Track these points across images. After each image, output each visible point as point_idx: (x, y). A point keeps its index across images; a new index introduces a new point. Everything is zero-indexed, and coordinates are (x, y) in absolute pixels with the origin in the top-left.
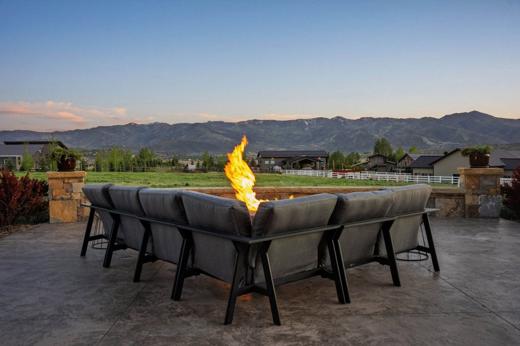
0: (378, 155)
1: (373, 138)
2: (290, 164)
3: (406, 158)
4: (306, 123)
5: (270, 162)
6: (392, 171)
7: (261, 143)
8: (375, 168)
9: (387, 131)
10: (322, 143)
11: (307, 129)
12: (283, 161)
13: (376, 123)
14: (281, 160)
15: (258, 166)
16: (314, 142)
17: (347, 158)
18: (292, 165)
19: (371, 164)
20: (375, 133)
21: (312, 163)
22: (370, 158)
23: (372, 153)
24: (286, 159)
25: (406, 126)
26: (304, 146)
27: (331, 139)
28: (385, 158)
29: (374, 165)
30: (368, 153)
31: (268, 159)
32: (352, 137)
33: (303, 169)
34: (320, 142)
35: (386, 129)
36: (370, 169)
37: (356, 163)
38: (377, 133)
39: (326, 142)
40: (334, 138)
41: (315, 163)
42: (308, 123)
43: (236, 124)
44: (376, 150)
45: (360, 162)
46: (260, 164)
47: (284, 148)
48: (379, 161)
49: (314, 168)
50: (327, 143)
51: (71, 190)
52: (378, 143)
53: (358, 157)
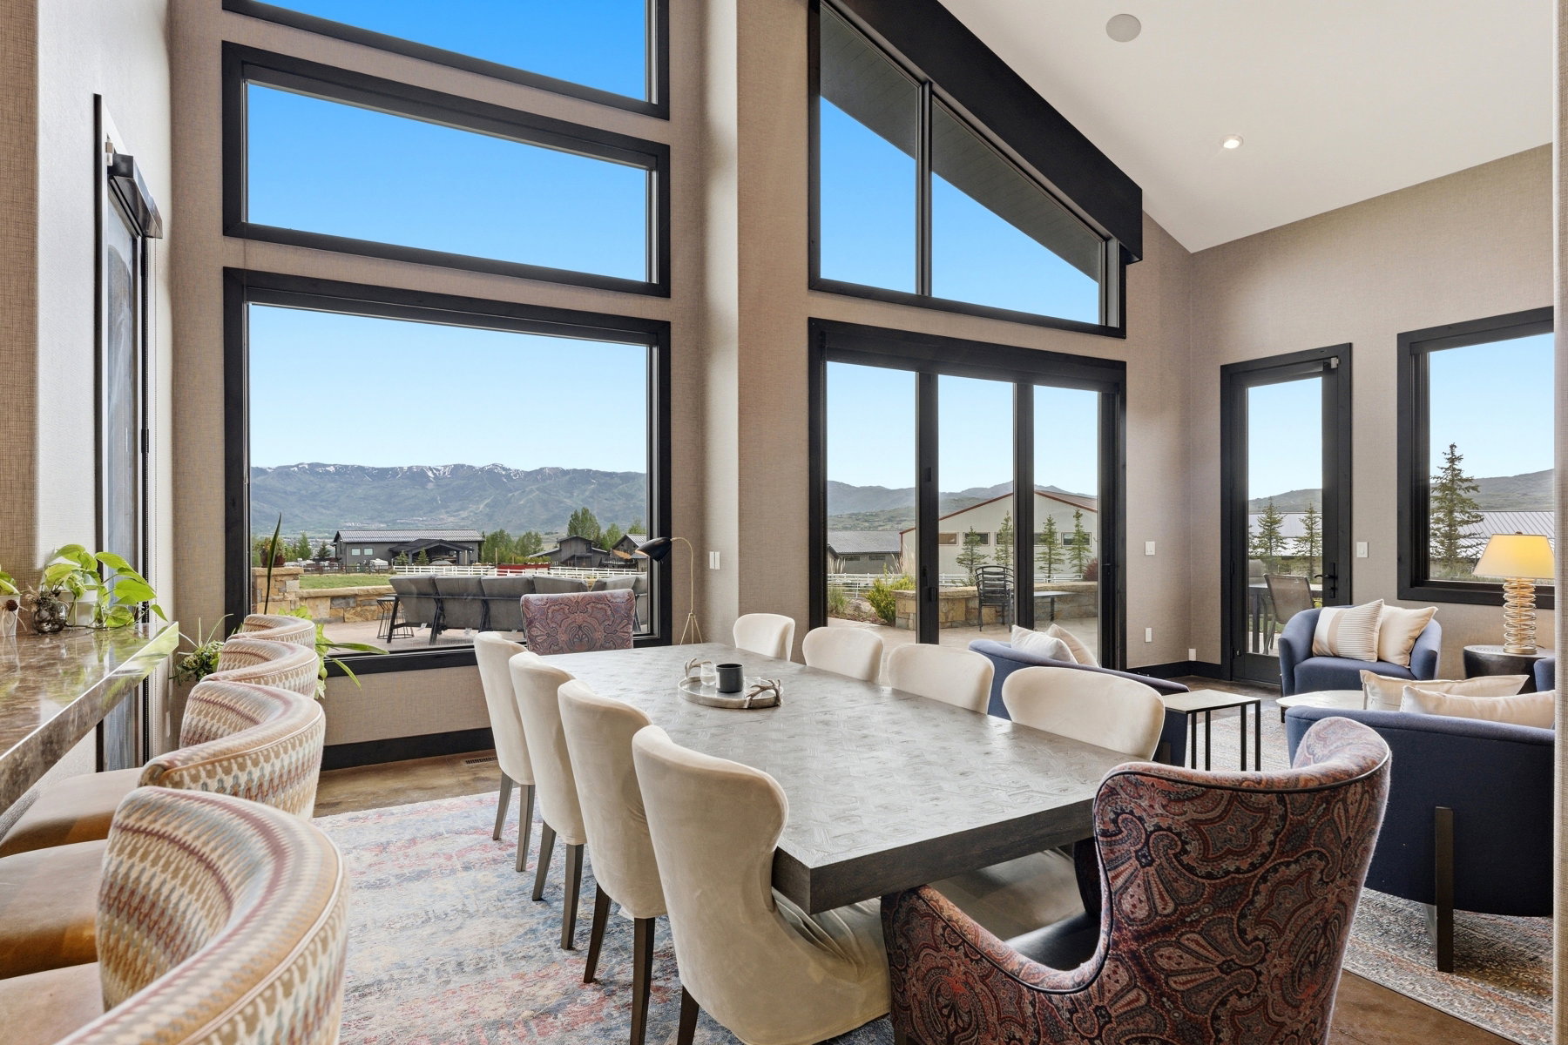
0: (577, 539)
1: (562, 505)
2: (407, 555)
3: (625, 543)
4: (430, 474)
5: (362, 552)
6: (602, 566)
7: (328, 512)
8: (573, 561)
9: (587, 493)
10: (464, 514)
11: (430, 486)
12: (390, 550)
13: (567, 477)
14: (387, 548)
15: (337, 559)
16: (447, 512)
17: (517, 543)
18: (410, 556)
19: (566, 554)
20: (565, 497)
21: (451, 553)
22: (562, 542)
23: (564, 533)
24: (396, 545)
25: (621, 487)
26: (425, 518)
27: (482, 506)
28: (588, 543)
29: (569, 556)
30: (552, 533)
31: (359, 546)
32: (522, 502)
33: (433, 563)
34: (458, 511)
35: (585, 491)
36: (565, 563)
37: (535, 553)
38: (569, 497)
39: (471, 512)
40: (487, 505)
41: (458, 552)
42: (434, 474)
43: (270, 471)
44: (572, 528)
45: (542, 550)
46: (338, 556)
47: (382, 522)
48: (580, 550)
49: (456, 562)
50: (472, 514)
51: (284, 589)
52: (575, 517)
53: (538, 542)
